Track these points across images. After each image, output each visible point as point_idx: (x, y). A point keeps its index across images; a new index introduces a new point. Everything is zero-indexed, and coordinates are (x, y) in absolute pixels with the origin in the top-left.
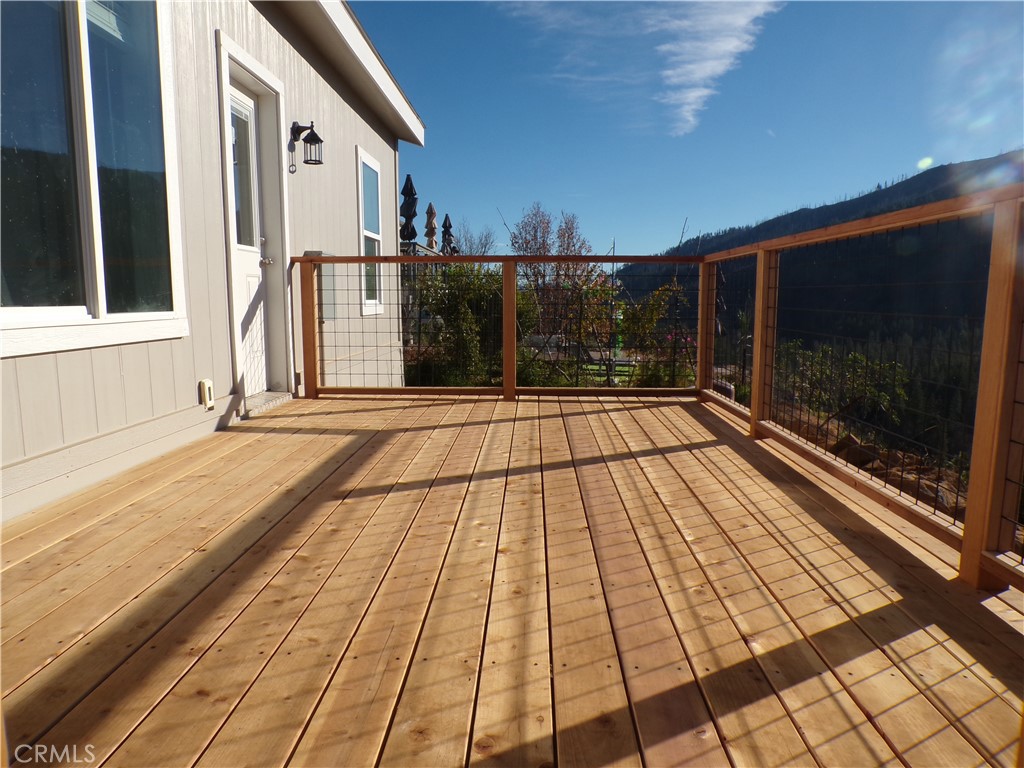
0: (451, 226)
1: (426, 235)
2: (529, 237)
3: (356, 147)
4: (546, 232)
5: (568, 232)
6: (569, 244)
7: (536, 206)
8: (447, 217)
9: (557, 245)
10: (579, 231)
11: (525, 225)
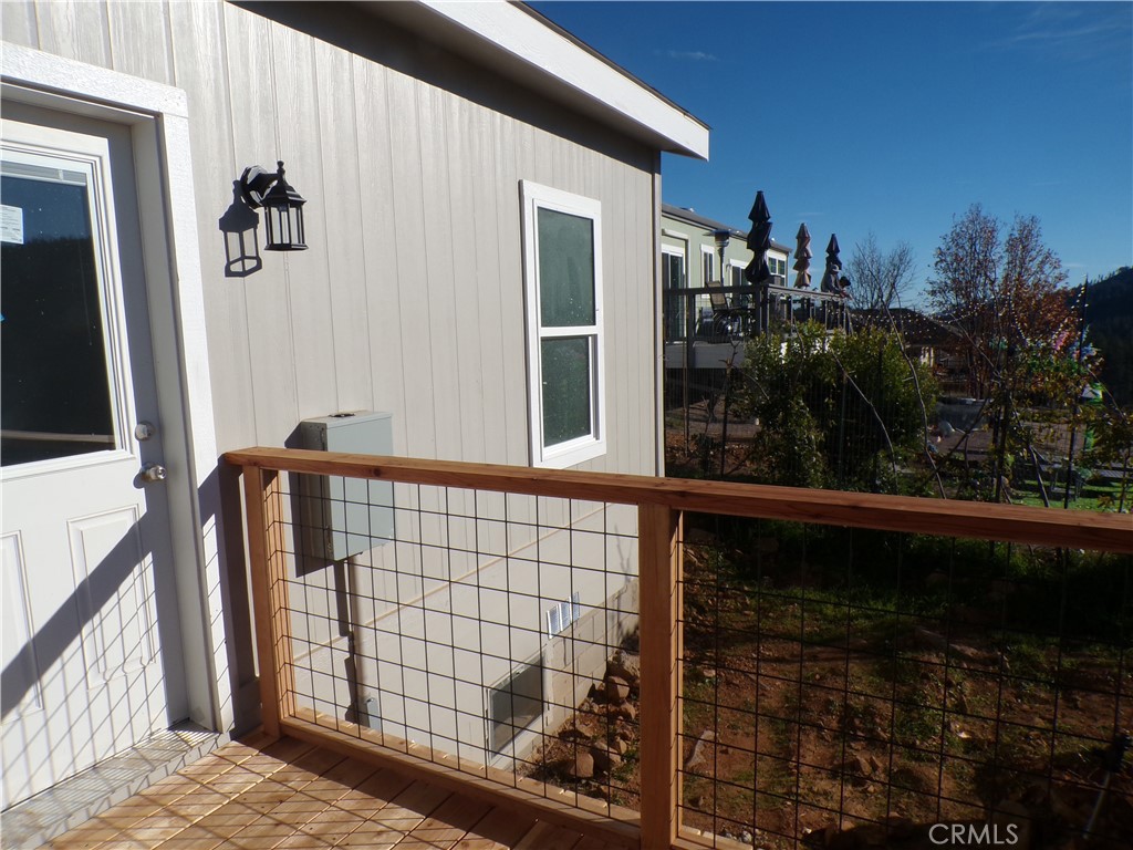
0: (837, 250)
1: (795, 268)
2: (961, 253)
3: (520, 184)
4: (990, 242)
5: (1022, 243)
6: (1023, 259)
7: (973, 209)
8: (833, 238)
9: (1006, 260)
10: (1042, 240)
11: (956, 239)
